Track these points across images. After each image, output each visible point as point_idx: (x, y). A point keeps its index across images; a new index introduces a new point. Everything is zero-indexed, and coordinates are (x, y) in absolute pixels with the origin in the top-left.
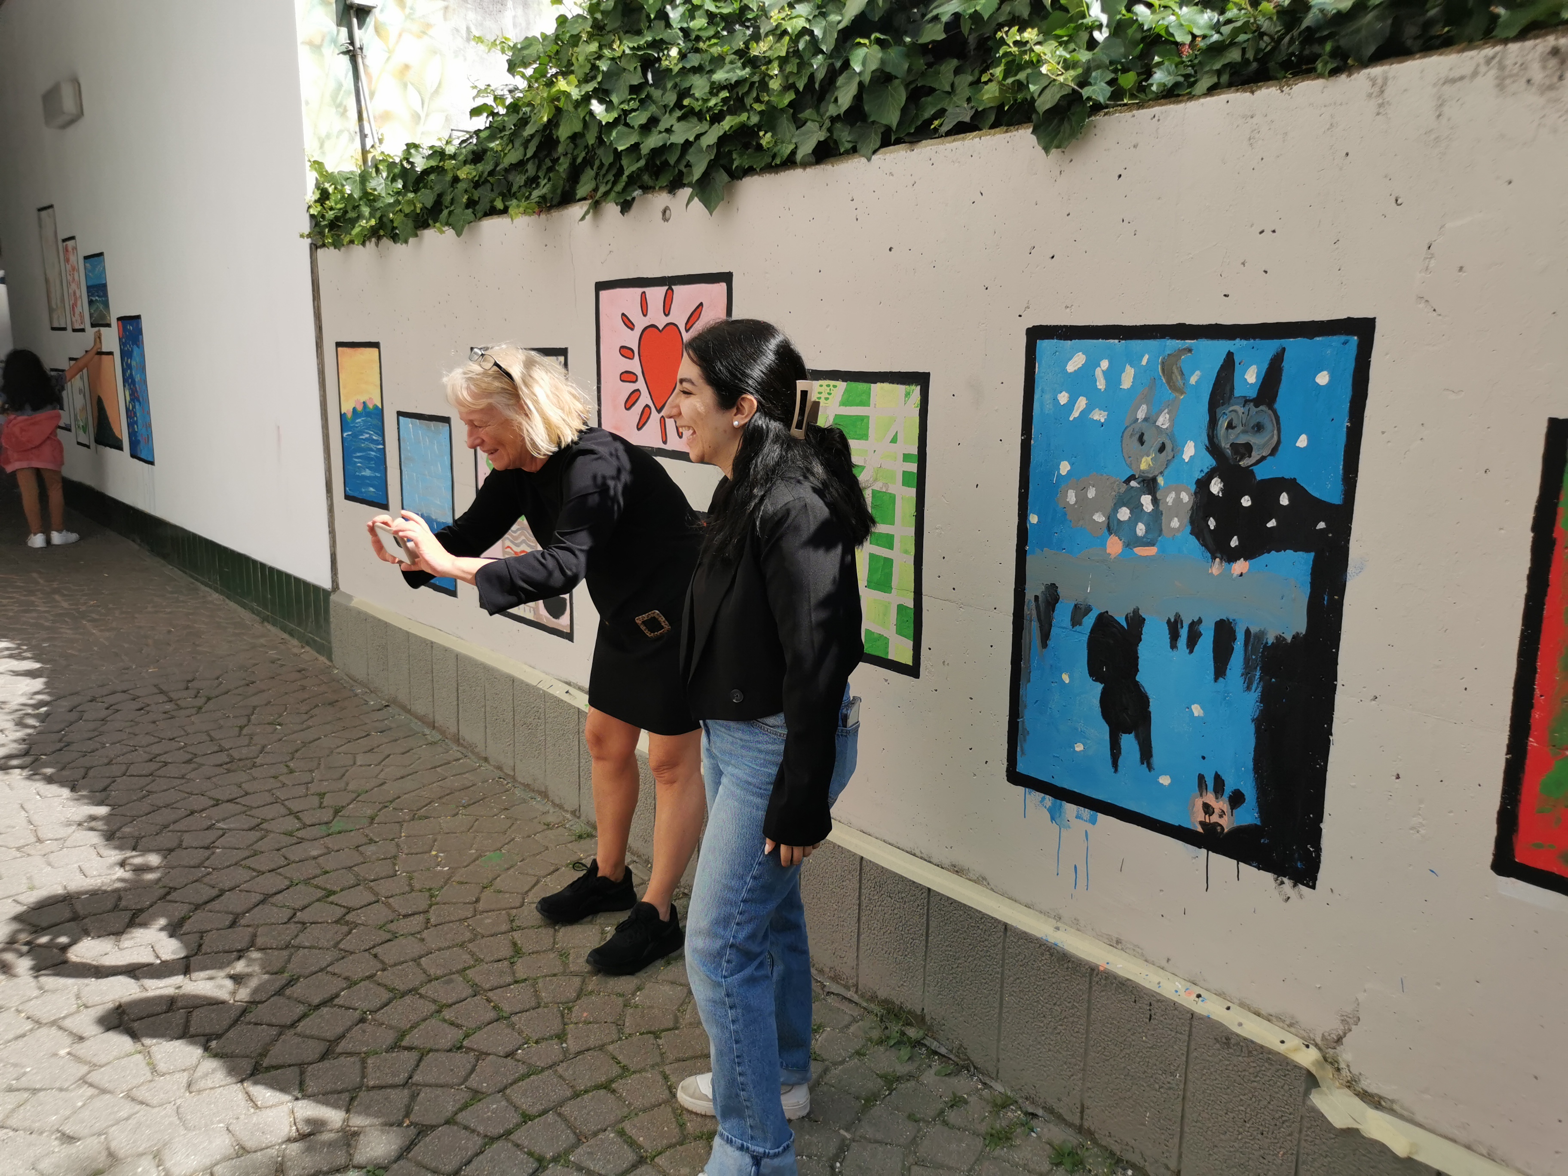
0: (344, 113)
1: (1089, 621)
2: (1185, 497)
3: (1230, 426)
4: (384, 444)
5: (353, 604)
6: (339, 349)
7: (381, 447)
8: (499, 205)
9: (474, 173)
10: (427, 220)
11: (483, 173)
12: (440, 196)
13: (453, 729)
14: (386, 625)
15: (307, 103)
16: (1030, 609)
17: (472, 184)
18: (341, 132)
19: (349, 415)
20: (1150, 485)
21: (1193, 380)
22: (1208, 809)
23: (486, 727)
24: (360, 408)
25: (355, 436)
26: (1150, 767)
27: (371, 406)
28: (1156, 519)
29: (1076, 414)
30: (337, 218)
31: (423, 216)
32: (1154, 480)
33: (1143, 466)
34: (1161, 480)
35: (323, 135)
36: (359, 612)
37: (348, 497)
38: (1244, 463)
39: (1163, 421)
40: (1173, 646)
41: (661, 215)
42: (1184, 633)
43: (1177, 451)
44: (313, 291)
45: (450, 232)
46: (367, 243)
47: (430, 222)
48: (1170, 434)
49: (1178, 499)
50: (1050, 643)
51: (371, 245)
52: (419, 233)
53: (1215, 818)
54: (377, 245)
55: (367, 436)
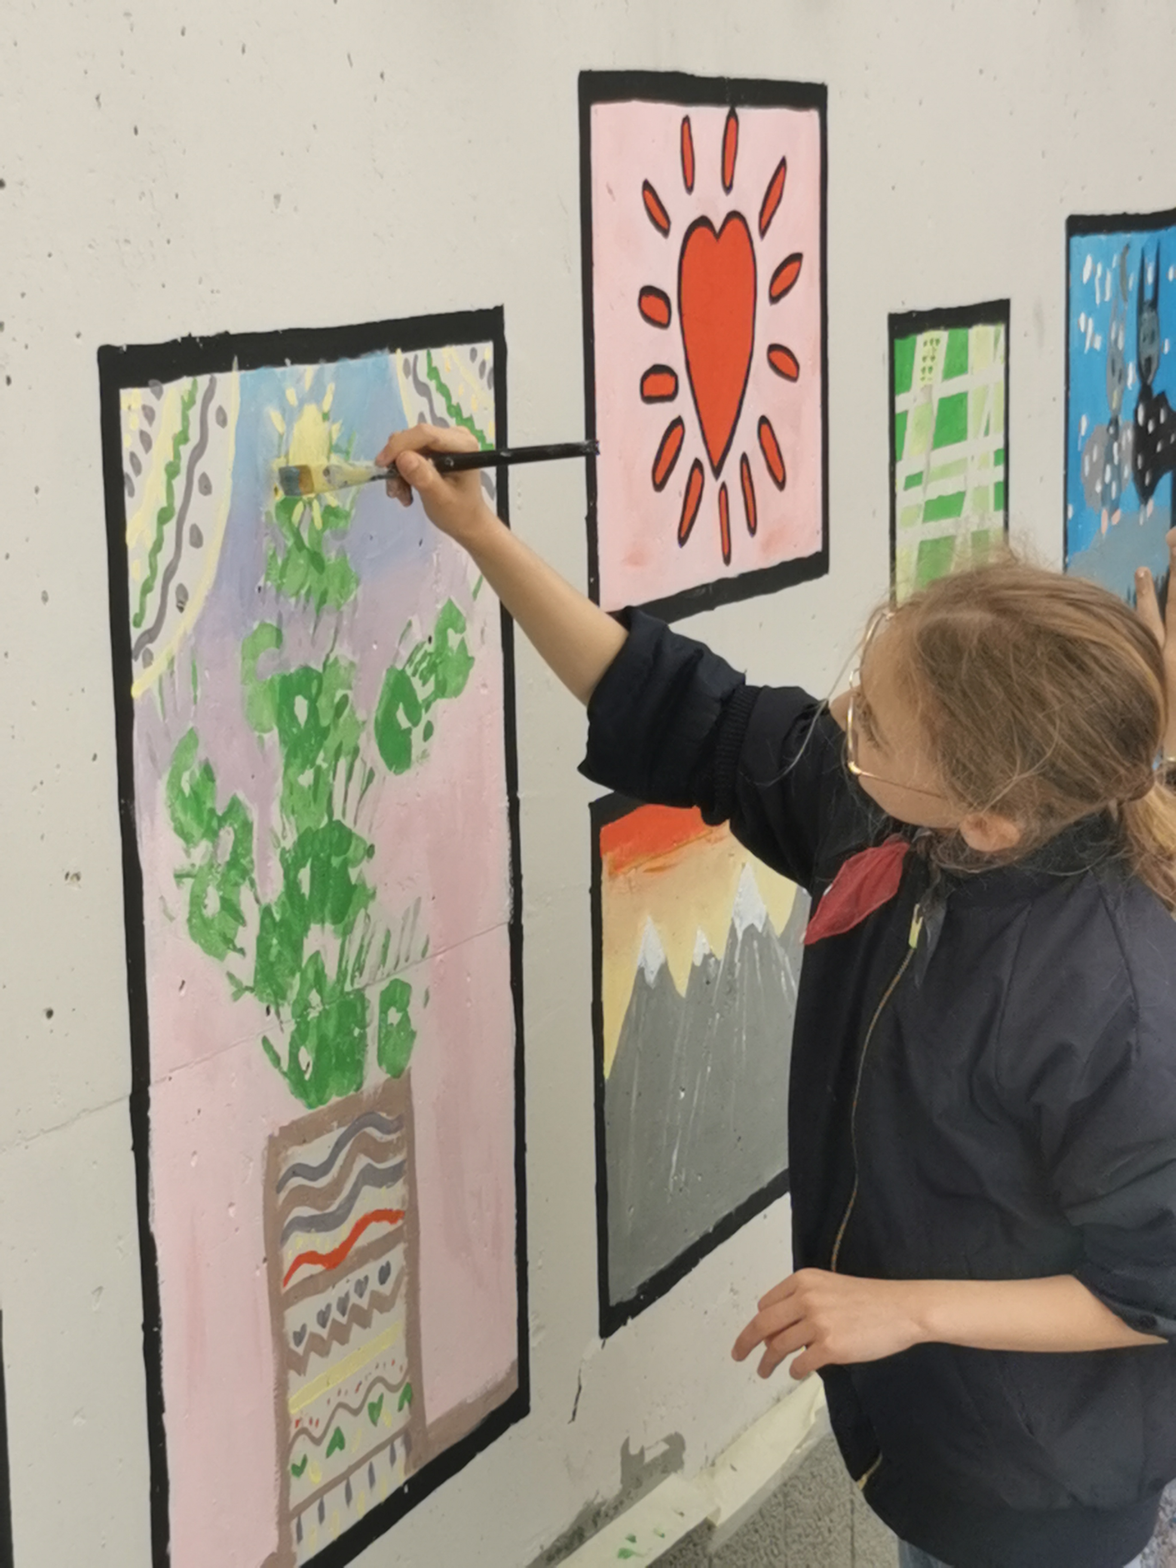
28: (1119, 472)
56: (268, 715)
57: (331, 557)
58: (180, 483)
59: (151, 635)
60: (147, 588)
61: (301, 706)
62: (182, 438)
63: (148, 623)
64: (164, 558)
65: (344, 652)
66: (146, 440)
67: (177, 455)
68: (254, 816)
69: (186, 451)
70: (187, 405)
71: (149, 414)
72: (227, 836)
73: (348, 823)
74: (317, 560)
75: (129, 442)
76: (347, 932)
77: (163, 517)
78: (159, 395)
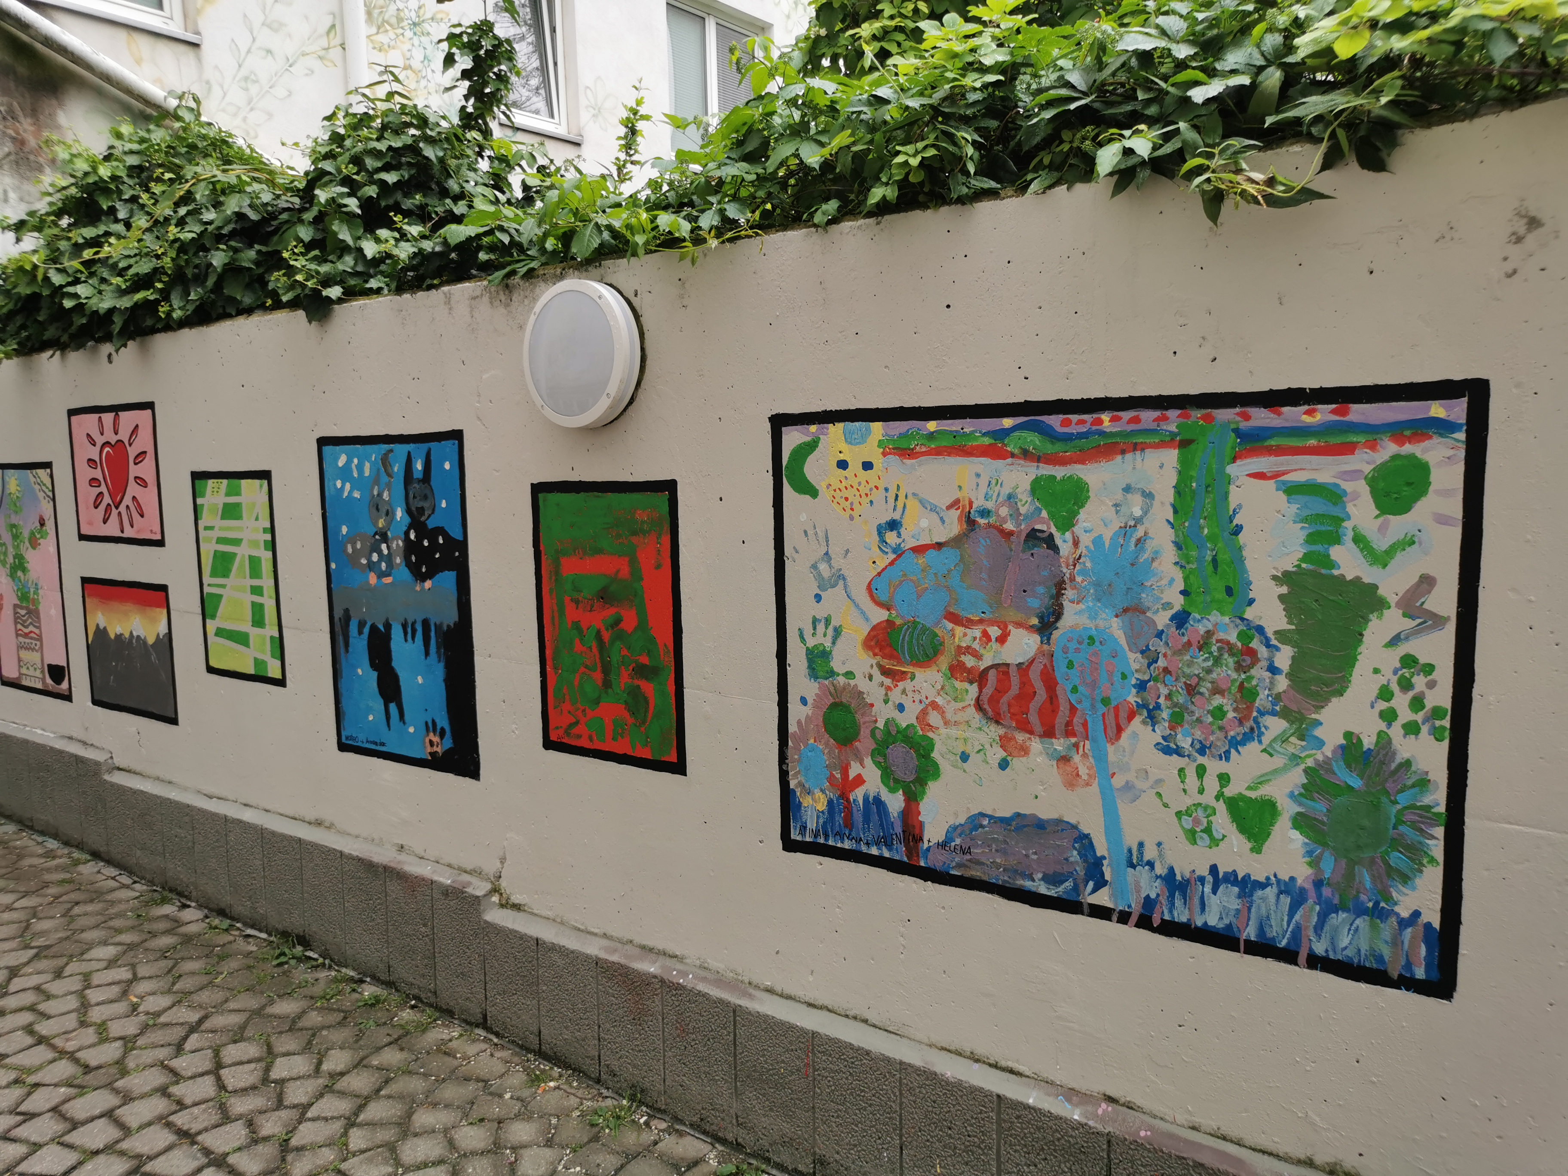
1: (366, 630)
2: (401, 543)
3: (414, 497)
16: (338, 629)
20: (384, 538)
21: (396, 469)
22: (431, 743)
26: (404, 723)
28: (389, 559)
29: (346, 494)
32: (386, 534)
33: (380, 525)
34: (389, 534)
38: (423, 519)
39: (386, 496)
40: (406, 640)
41: (107, 359)
42: (409, 630)
43: (394, 514)
48: (388, 503)
49: (398, 545)
50: (350, 649)
53: (435, 749)
56: (9, 530)
57: (19, 505)
61: (14, 531)
65: (21, 523)
68: (8, 546)
72: (4, 548)
73: (24, 555)
74: (16, 505)
76: (25, 575)
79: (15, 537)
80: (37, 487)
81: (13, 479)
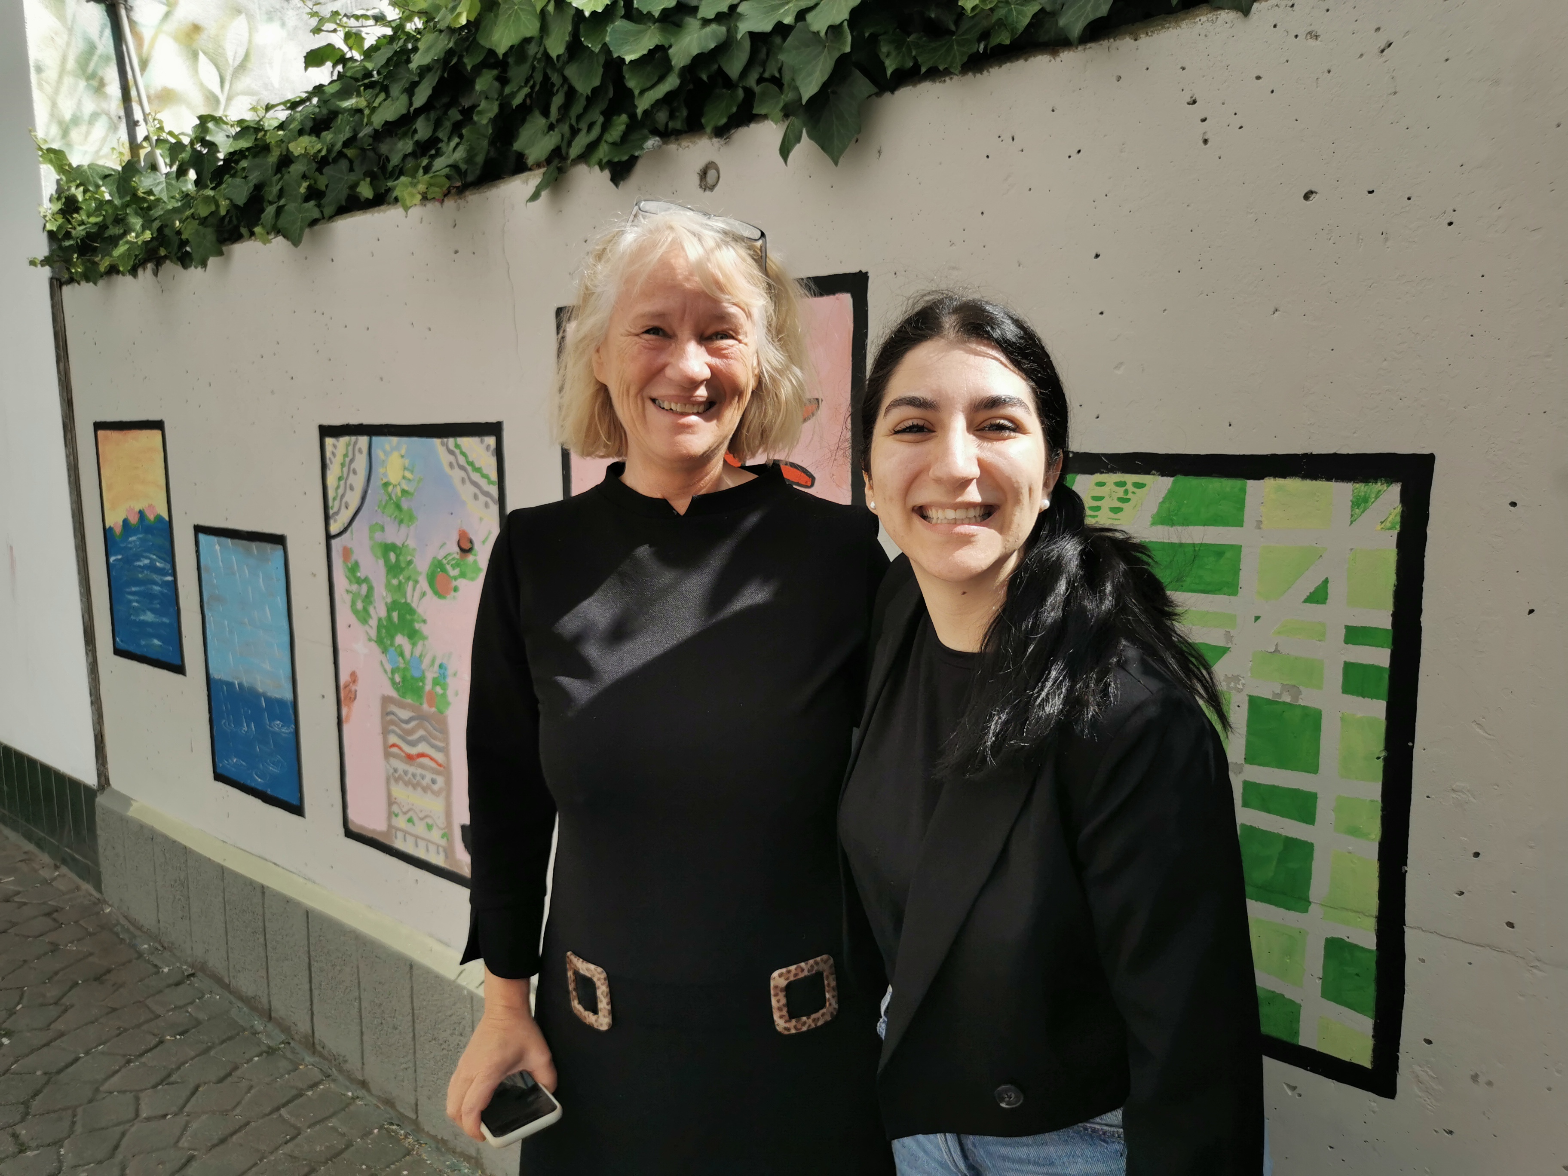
0: (99, 88)
4: (174, 574)
5: (132, 812)
6: (100, 433)
7: (170, 578)
8: (366, 191)
9: (319, 146)
10: (237, 228)
11: (333, 145)
12: (259, 188)
13: (304, 1027)
14: (185, 850)
15: (39, 69)
17: (314, 166)
18: (95, 116)
19: (118, 530)
23: (362, 1033)
24: (134, 520)
25: (128, 561)
27: (151, 517)
30: (89, 236)
31: (230, 221)
35: (68, 116)
36: (142, 827)
37: (118, 652)
41: (696, 179)
44: (57, 347)
45: (279, 242)
46: (140, 272)
47: (244, 231)
51: (146, 275)
52: (224, 249)
54: (156, 273)
55: (147, 561)
56: (379, 554)
57: (405, 506)
58: (345, 469)
59: (337, 513)
60: (334, 499)
61: (392, 556)
62: (346, 455)
63: (335, 509)
64: (341, 491)
65: (411, 543)
66: (334, 454)
67: (344, 460)
68: (375, 585)
69: (348, 460)
70: (348, 445)
71: (335, 446)
72: (364, 587)
73: (414, 605)
74: (398, 507)
75: (328, 454)
76: (414, 645)
77: (340, 479)
78: (338, 441)
79: (394, 569)
80: (457, 474)
81: (395, 455)
